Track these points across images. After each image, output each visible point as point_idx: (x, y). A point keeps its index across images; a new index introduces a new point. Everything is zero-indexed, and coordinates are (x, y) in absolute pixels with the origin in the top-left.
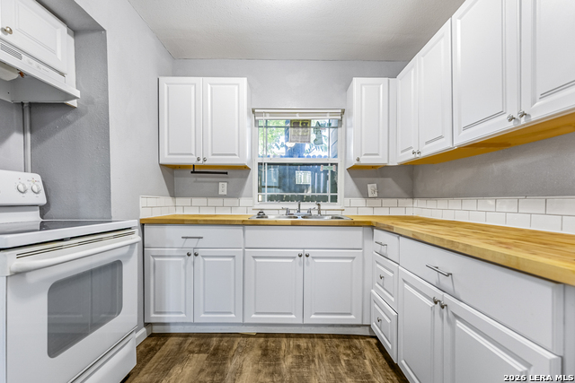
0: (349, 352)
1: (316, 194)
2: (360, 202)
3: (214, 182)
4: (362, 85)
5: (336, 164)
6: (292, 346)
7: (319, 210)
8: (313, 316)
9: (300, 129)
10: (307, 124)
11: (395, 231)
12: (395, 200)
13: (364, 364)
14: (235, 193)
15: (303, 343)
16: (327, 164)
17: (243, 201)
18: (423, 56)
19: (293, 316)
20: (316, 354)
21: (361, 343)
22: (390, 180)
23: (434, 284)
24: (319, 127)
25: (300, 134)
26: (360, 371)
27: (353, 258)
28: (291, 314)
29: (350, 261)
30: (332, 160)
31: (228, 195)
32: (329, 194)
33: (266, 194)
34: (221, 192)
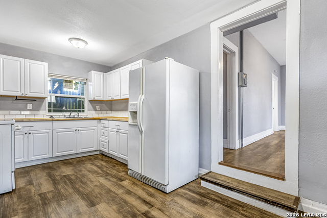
1: (68, 109)
2: (94, 112)
4: (95, 74)
5: (84, 98)
7: (78, 115)
8: (81, 150)
9: (68, 83)
10: (71, 82)
14: (36, 109)
16: (80, 98)
17: (41, 112)
22: (104, 105)
24: (76, 84)
25: (68, 85)
27: (95, 129)
28: (72, 150)
29: (93, 130)
30: (82, 97)
31: (33, 110)
32: (81, 109)
33: (52, 109)
34: (28, 108)
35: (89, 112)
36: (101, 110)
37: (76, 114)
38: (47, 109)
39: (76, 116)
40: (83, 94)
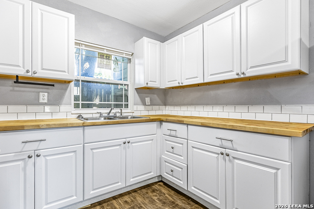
0: (155, 194)
1: (116, 103)
2: (142, 107)
3: (34, 92)
4: (148, 42)
5: (128, 85)
6: (122, 204)
7: (121, 113)
8: (132, 180)
9: (105, 60)
10: (109, 57)
11: (184, 123)
12: (158, 107)
13: (166, 197)
14: (55, 102)
15: (126, 198)
16: (122, 85)
17: (63, 108)
18: (184, 37)
19: (120, 184)
20: (139, 202)
21: (156, 187)
22: (155, 95)
23: (219, 146)
24: (116, 61)
25: (105, 63)
26: (167, 201)
27: (152, 140)
28: (118, 182)
29: (151, 142)
30: (125, 82)
31: (50, 103)
32: (124, 103)
33: (80, 102)
34: (41, 101)
35: (135, 108)
36: (152, 104)
37: (118, 110)
38: (73, 102)
39: (118, 115)
40: (125, 79)
